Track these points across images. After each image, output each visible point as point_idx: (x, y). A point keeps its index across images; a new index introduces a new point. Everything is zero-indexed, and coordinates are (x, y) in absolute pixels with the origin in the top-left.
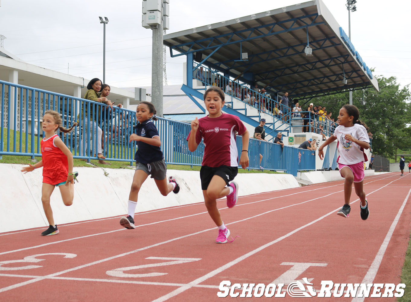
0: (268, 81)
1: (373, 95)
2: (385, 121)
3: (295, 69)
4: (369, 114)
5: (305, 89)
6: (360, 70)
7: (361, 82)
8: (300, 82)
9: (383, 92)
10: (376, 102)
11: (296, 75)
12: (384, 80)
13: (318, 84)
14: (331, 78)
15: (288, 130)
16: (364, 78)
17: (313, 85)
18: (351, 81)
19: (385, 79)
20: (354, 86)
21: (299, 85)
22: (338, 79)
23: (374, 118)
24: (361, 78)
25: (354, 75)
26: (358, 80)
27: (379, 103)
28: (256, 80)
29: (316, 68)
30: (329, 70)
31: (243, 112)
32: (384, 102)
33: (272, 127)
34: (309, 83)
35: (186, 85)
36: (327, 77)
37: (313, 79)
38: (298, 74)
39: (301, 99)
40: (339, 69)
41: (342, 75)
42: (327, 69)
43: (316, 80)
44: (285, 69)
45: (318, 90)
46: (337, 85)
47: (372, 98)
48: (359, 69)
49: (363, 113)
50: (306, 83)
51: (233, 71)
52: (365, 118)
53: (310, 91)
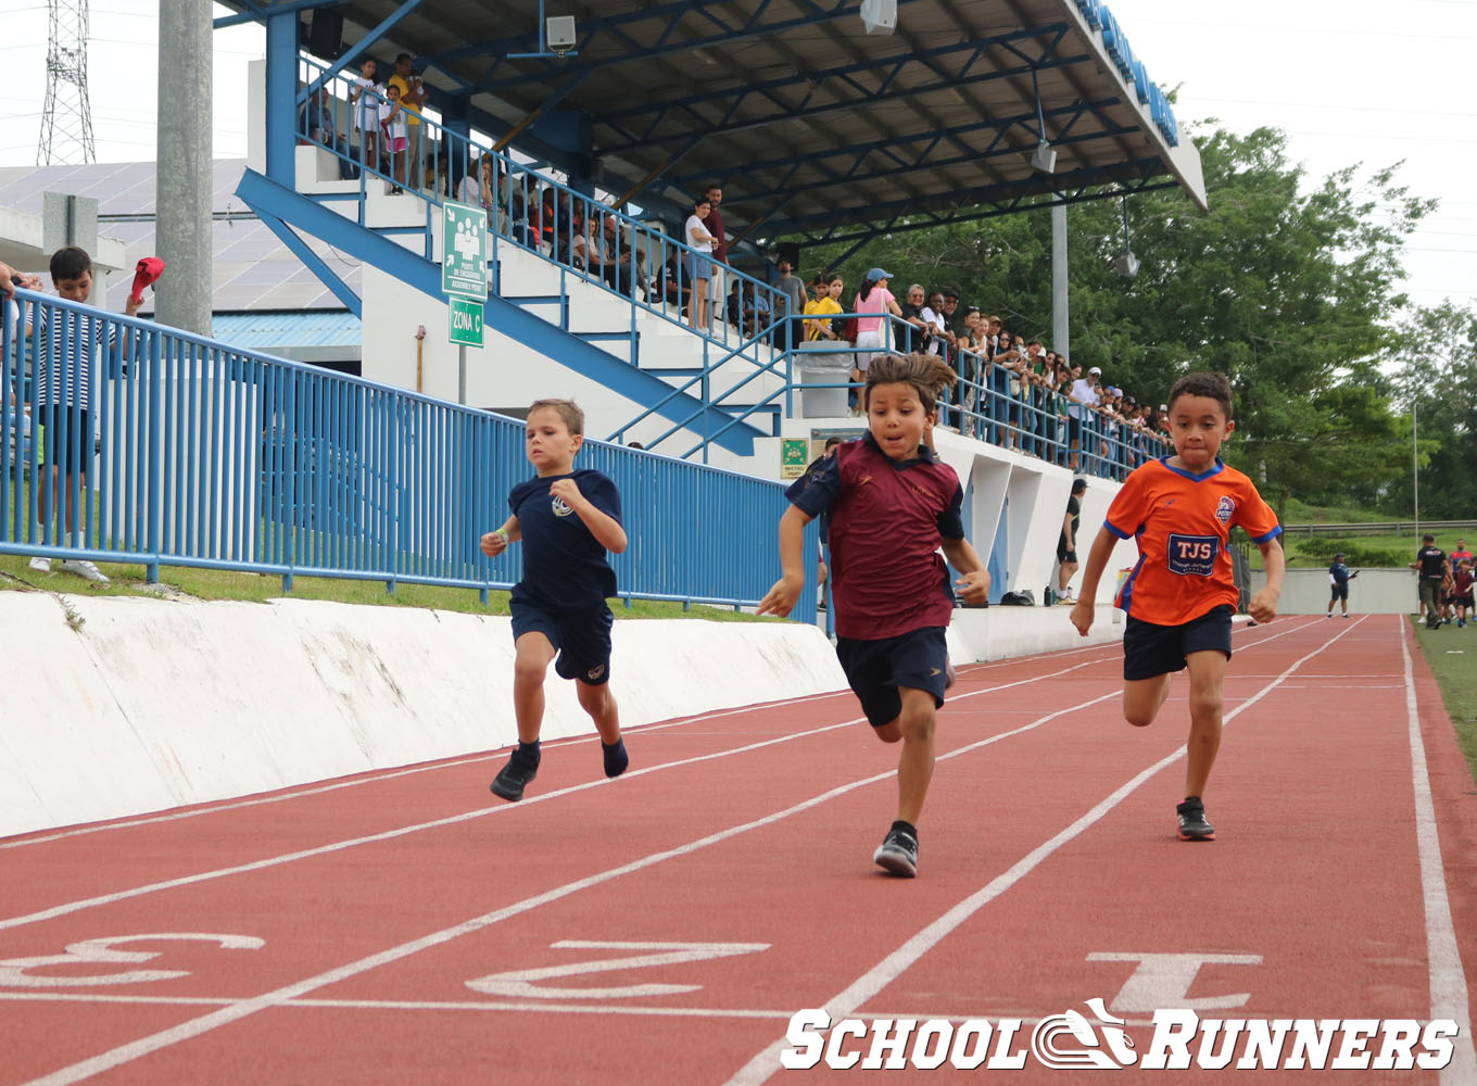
0: (658, 152)
1: (1170, 221)
2: (1227, 356)
3: (797, 92)
4: (1146, 320)
5: (835, 191)
6: (1119, 98)
7: (1117, 161)
8: (814, 159)
9: (1219, 205)
10: (1181, 258)
11: (797, 122)
12: (1223, 145)
13: (907, 168)
14: (968, 137)
15: (778, 406)
16: (1135, 139)
17: (878, 172)
18: (1068, 154)
19: (1231, 140)
20: (1082, 176)
21: (807, 174)
22: (1003, 145)
23: (1170, 337)
24: (1120, 141)
25: (1088, 123)
26: (1105, 149)
27: (1197, 263)
28: (595, 148)
29: (900, 93)
30: (961, 100)
31: (550, 314)
32: (1225, 256)
33: (695, 391)
34: (857, 165)
35: (263, 173)
36: (952, 134)
37: (880, 145)
38: (804, 120)
39: (814, 243)
40: (1013, 95)
41: (1032, 124)
42: (952, 94)
43: (893, 149)
44: (742, 92)
45: (903, 196)
46: (998, 176)
47: (1159, 234)
48: (1110, 95)
49: (1115, 311)
50: (843, 163)
51: (484, 101)
52: (1128, 336)
53: (859, 203)
